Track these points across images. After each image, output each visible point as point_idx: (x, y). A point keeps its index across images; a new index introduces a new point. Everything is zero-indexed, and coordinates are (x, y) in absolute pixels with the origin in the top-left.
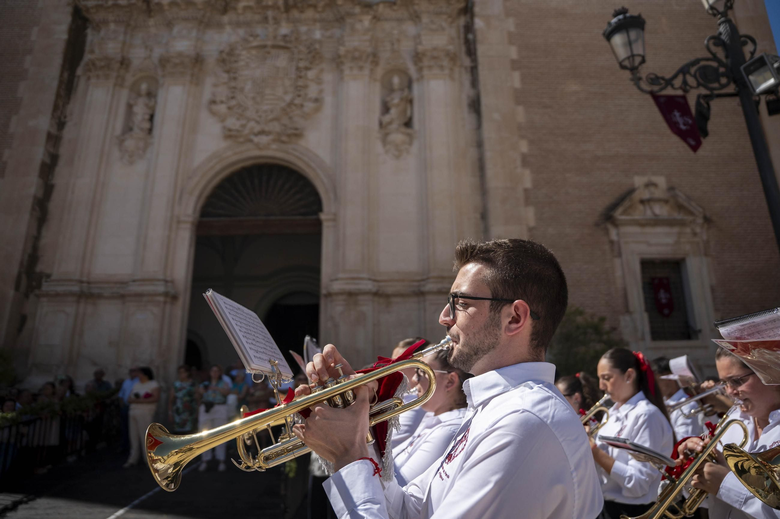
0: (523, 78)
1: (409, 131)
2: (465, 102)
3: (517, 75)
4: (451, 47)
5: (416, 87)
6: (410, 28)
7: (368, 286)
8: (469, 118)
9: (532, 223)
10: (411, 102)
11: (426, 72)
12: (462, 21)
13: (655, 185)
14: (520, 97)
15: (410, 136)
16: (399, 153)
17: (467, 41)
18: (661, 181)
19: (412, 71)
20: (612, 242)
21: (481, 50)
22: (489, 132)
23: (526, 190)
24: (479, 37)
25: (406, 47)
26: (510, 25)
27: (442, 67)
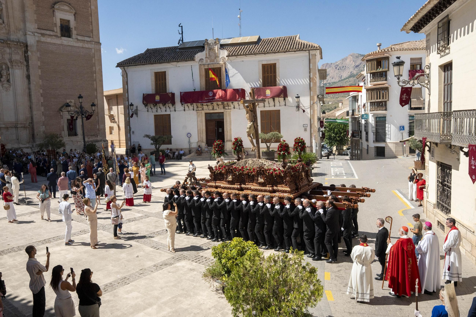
0: (41, 72)
1: (10, 84)
2: (25, 76)
3: (40, 70)
4: (21, 60)
5: (10, 69)
6: (8, 50)
7: (3, 126)
8: (26, 80)
9: (43, 111)
10: (9, 74)
11: (14, 67)
12: (23, 49)
13: (72, 102)
14: (41, 77)
15: (10, 85)
16: (7, 90)
17: (25, 56)
18: (73, 101)
19: (9, 64)
20: (61, 115)
21: (30, 62)
22: (32, 87)
23: (42, 103)
24: (30, 58)
25: (7, 57)
26: (38, 54)
27: (19, 66)
